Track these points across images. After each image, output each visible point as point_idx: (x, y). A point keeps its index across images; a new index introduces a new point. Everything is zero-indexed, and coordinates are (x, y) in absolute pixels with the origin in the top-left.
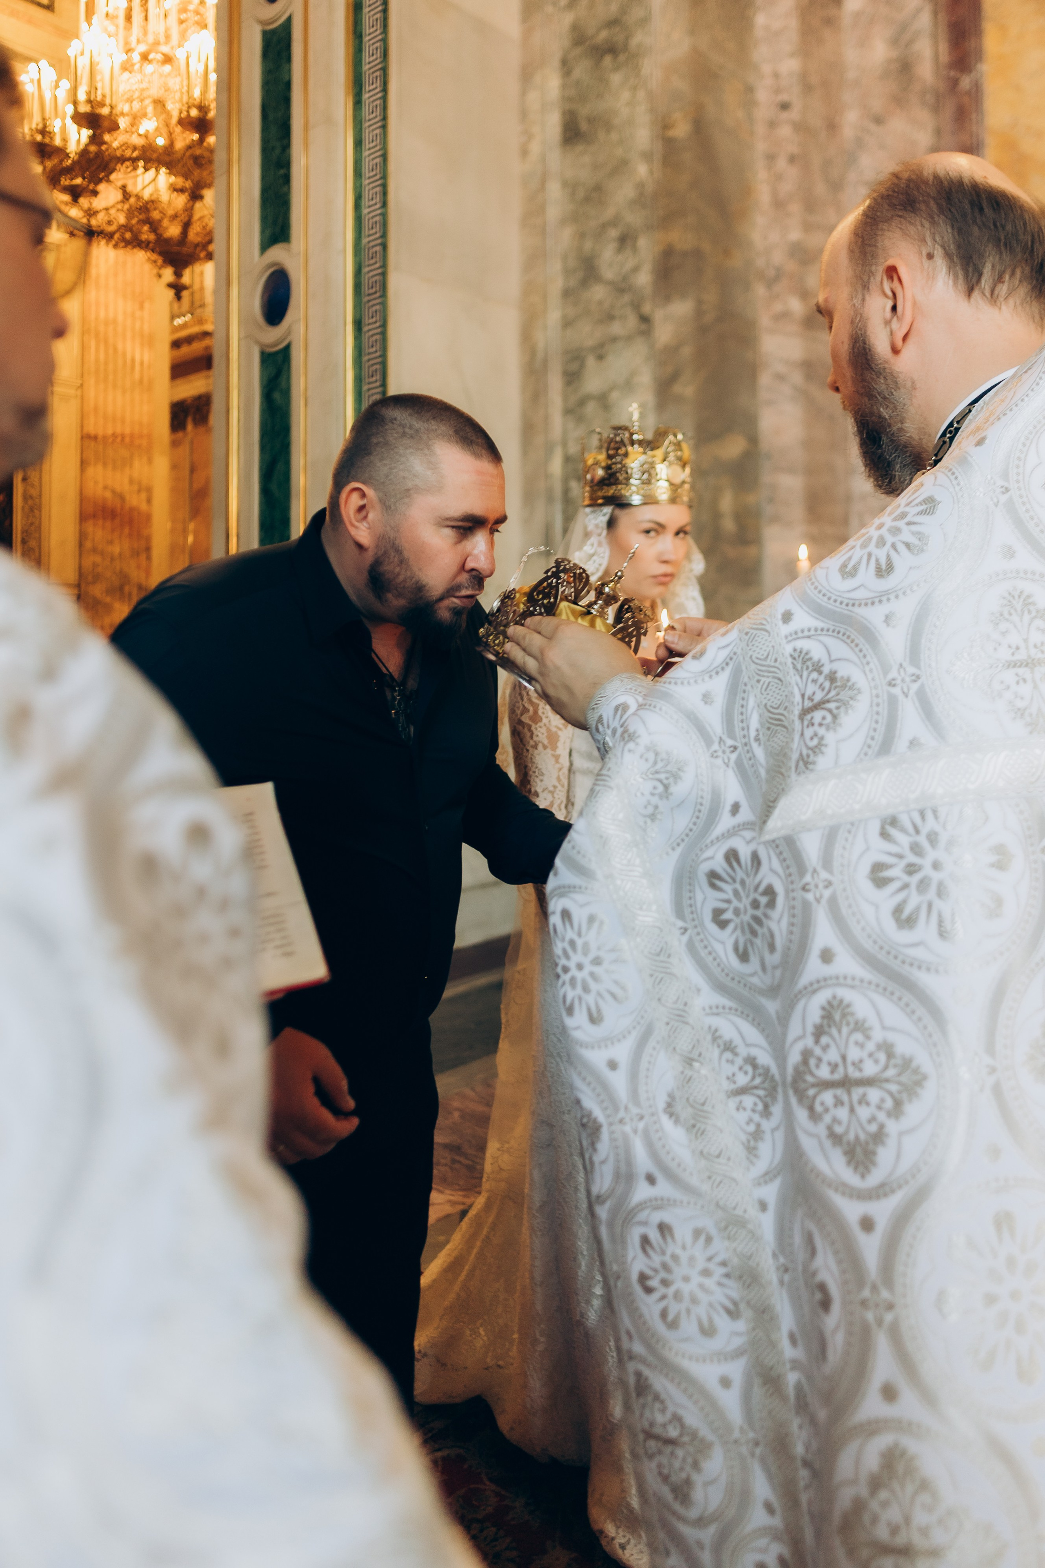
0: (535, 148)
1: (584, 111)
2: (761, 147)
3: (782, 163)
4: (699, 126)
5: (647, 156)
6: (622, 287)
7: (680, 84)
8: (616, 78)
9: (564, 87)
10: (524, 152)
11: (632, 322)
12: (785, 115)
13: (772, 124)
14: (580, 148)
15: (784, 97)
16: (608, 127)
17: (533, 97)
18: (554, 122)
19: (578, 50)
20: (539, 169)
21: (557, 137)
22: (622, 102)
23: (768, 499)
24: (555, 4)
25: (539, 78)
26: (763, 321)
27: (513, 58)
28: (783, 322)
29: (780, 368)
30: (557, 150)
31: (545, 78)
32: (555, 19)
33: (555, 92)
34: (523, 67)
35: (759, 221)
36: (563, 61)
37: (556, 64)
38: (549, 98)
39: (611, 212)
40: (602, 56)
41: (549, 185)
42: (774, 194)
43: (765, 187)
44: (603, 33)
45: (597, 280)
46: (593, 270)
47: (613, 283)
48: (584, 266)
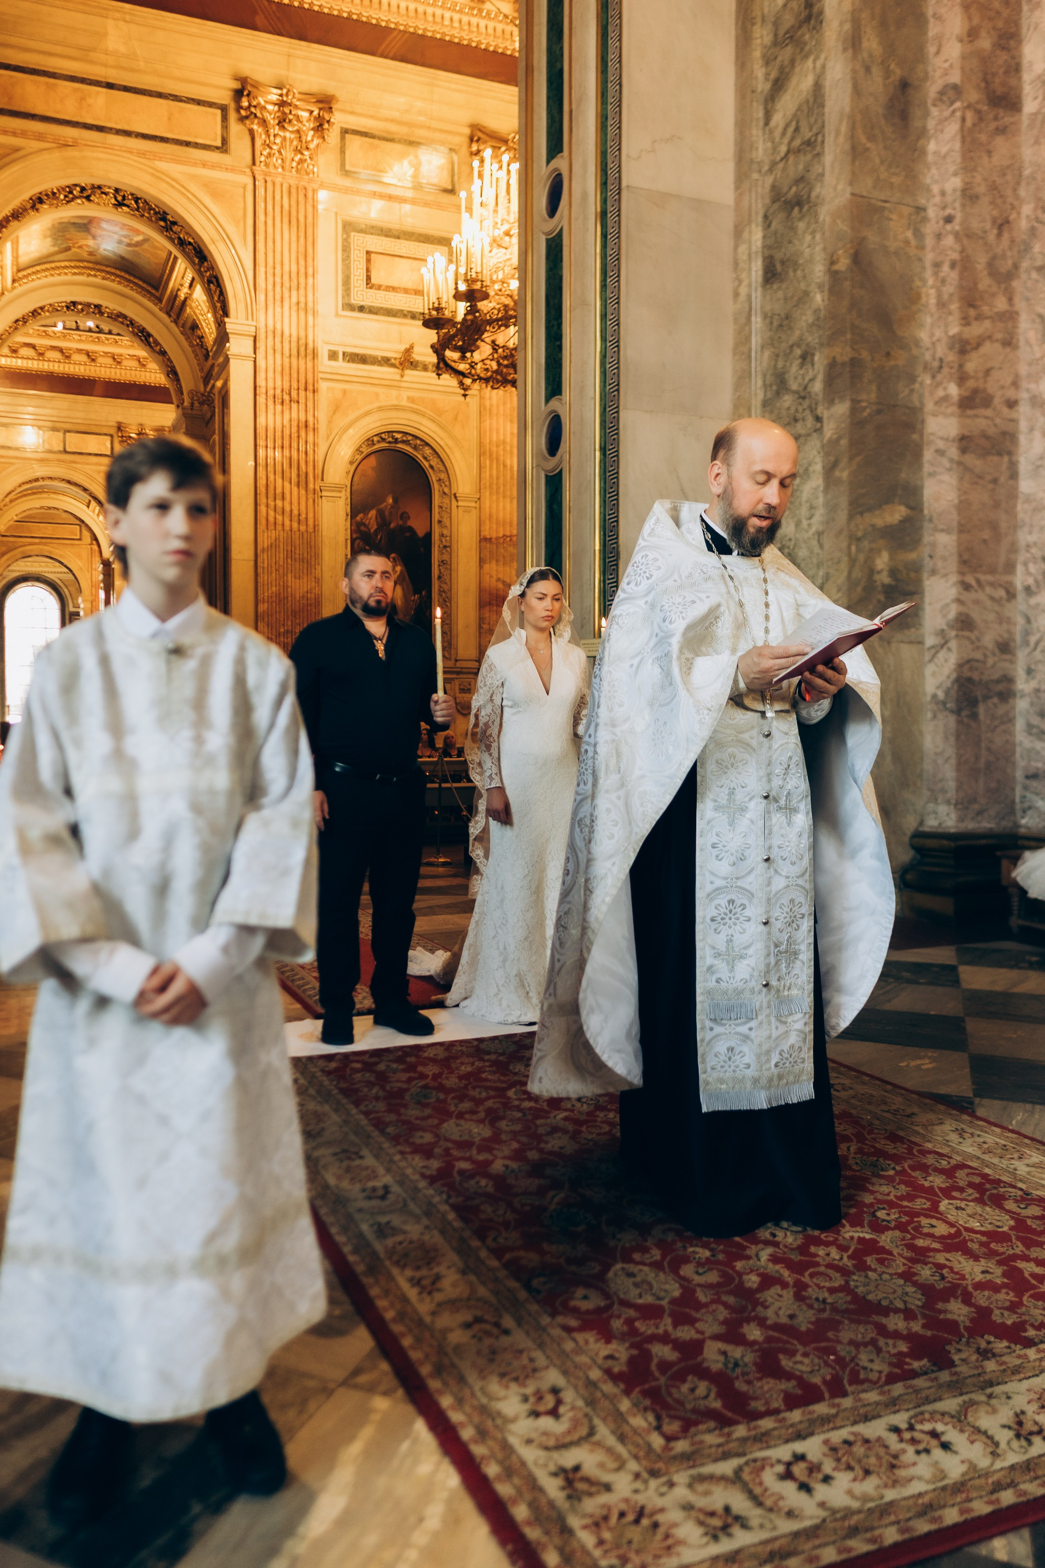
0: (743, 291)
1: (779, 255)
2: (929, 257)
3: (946, 268)
4: (857, 258)
5: (820, 287)
6: (803, 395)
7: (843, 226)
8: (801, 225)
9: (764, 237)
10: (736, 295)
11: (810, 422)
12: (949, 227)
13: (939, 236)
14: (775, 286)
15: (949, 211)
16: (796, 266)
17: (743, 248)
18: (757, 268)
19: (776, 206)
20: (747, 305)
21: (760, 279)
22: (806, 245)
23: (931, 557)
24: (760, 171)
25: (746, 235)
26: (929, 406)
27: (728, 221)
28: (945, 404)
29: (941, 445)
30: (760, 289)
31: (750, 232)
32: (760, 183)
33: (759, 244)
34: (736, 227)
35: (929, 320)
36: (766, 217)
37: (760, 219)
38: (754, 249)
39: (797, 333)
40: (793, 209)
41: (753, 318)
42: (939, 296)
43: (932, 292)
44: (794, 189)
45: (787, 390)
46: (785, 383)
47: (798, 392)
48: (778, 381)
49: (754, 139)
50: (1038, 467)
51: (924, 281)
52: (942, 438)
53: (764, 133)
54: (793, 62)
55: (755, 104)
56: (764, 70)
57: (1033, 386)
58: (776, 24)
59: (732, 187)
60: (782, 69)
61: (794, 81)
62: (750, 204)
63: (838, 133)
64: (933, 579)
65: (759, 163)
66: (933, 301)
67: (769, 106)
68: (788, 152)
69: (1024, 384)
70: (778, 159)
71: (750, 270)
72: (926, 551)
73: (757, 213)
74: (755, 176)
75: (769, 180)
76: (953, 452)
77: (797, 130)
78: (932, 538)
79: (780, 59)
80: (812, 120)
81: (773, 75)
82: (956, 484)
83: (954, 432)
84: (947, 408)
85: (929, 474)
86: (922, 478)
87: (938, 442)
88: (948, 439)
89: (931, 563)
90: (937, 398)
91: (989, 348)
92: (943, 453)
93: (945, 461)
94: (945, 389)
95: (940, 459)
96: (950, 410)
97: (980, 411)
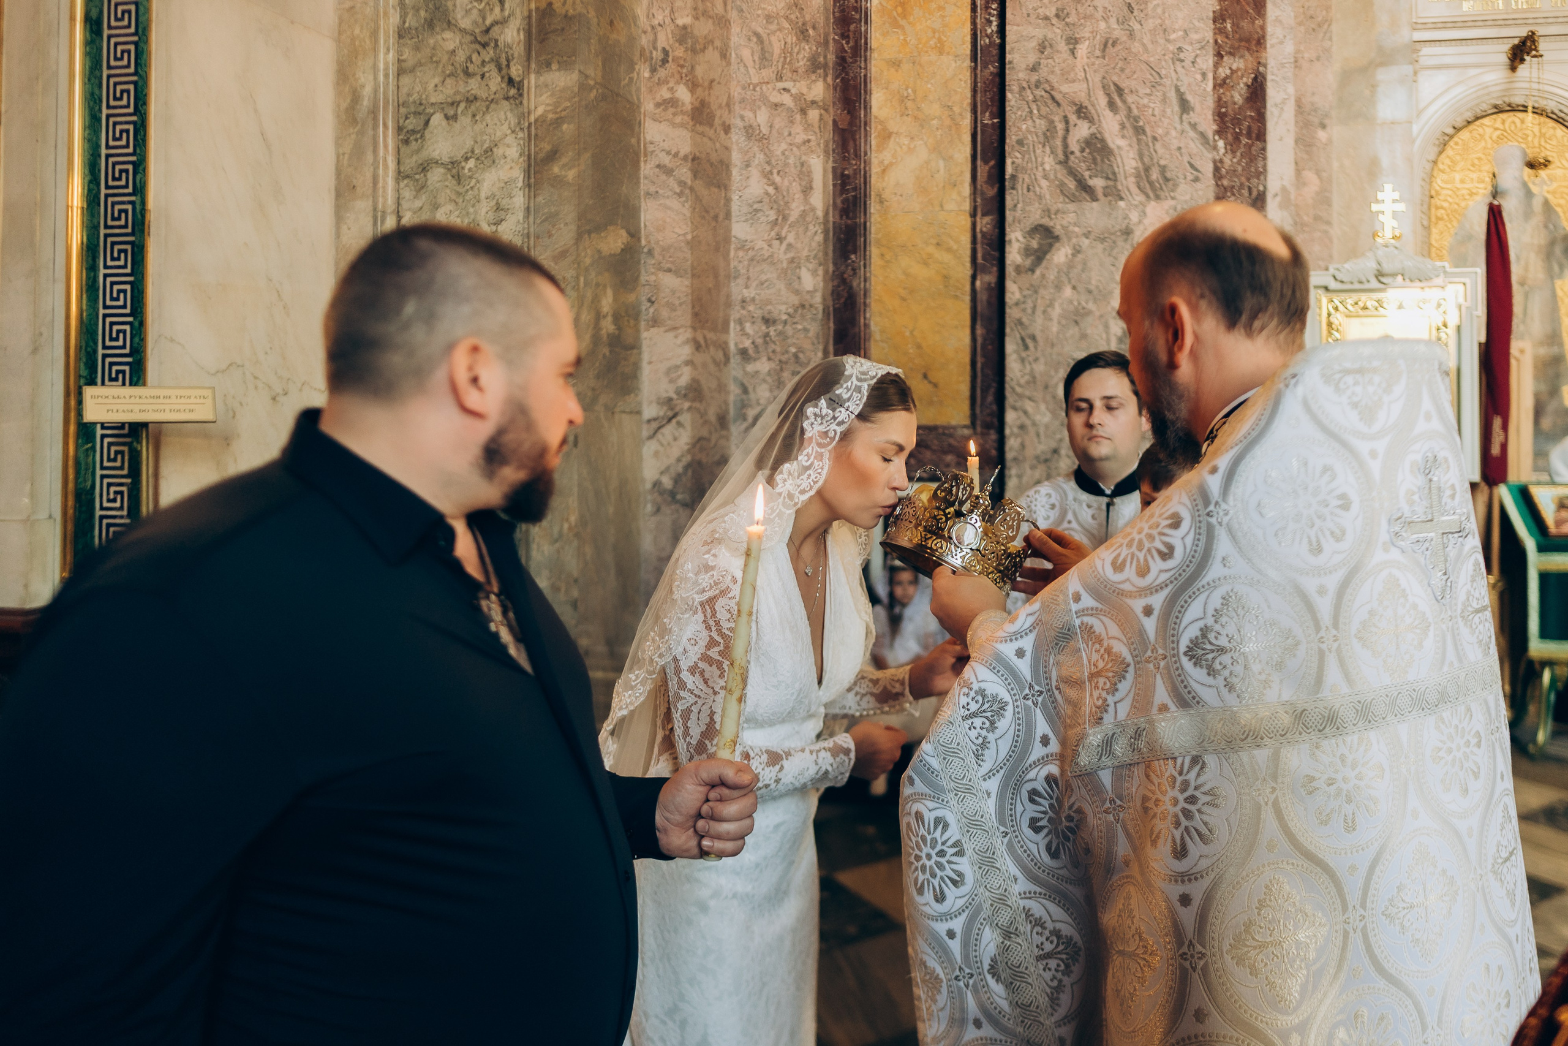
23: (651, 302)
26: (647, 106)
28: (672, 110)
29: (666, 160)
45: (450, 25)
46: (446, 13)
47: (473, 34)
48: (431, 6)
50: (757, 211)
52: (668, 153)
57: (748, 114)
64: (654, 331)
69: (737, 108)
72: (644, 293)
76: (684, 172)
78: (653, 278)
82: (688, 214)
83: (686, 149)
84: (674, 114)
85: (648, 194)
86: (639, 198)
87: (662, 155)
88: (676, 155)
89: (651, 310)
90: (658, 99)
91: (712, 55)
92: (669, 172)
93: (672, 183)
94: (671, 89)
95: (664, 177)
96: (678, 119)
97: (706, 129)
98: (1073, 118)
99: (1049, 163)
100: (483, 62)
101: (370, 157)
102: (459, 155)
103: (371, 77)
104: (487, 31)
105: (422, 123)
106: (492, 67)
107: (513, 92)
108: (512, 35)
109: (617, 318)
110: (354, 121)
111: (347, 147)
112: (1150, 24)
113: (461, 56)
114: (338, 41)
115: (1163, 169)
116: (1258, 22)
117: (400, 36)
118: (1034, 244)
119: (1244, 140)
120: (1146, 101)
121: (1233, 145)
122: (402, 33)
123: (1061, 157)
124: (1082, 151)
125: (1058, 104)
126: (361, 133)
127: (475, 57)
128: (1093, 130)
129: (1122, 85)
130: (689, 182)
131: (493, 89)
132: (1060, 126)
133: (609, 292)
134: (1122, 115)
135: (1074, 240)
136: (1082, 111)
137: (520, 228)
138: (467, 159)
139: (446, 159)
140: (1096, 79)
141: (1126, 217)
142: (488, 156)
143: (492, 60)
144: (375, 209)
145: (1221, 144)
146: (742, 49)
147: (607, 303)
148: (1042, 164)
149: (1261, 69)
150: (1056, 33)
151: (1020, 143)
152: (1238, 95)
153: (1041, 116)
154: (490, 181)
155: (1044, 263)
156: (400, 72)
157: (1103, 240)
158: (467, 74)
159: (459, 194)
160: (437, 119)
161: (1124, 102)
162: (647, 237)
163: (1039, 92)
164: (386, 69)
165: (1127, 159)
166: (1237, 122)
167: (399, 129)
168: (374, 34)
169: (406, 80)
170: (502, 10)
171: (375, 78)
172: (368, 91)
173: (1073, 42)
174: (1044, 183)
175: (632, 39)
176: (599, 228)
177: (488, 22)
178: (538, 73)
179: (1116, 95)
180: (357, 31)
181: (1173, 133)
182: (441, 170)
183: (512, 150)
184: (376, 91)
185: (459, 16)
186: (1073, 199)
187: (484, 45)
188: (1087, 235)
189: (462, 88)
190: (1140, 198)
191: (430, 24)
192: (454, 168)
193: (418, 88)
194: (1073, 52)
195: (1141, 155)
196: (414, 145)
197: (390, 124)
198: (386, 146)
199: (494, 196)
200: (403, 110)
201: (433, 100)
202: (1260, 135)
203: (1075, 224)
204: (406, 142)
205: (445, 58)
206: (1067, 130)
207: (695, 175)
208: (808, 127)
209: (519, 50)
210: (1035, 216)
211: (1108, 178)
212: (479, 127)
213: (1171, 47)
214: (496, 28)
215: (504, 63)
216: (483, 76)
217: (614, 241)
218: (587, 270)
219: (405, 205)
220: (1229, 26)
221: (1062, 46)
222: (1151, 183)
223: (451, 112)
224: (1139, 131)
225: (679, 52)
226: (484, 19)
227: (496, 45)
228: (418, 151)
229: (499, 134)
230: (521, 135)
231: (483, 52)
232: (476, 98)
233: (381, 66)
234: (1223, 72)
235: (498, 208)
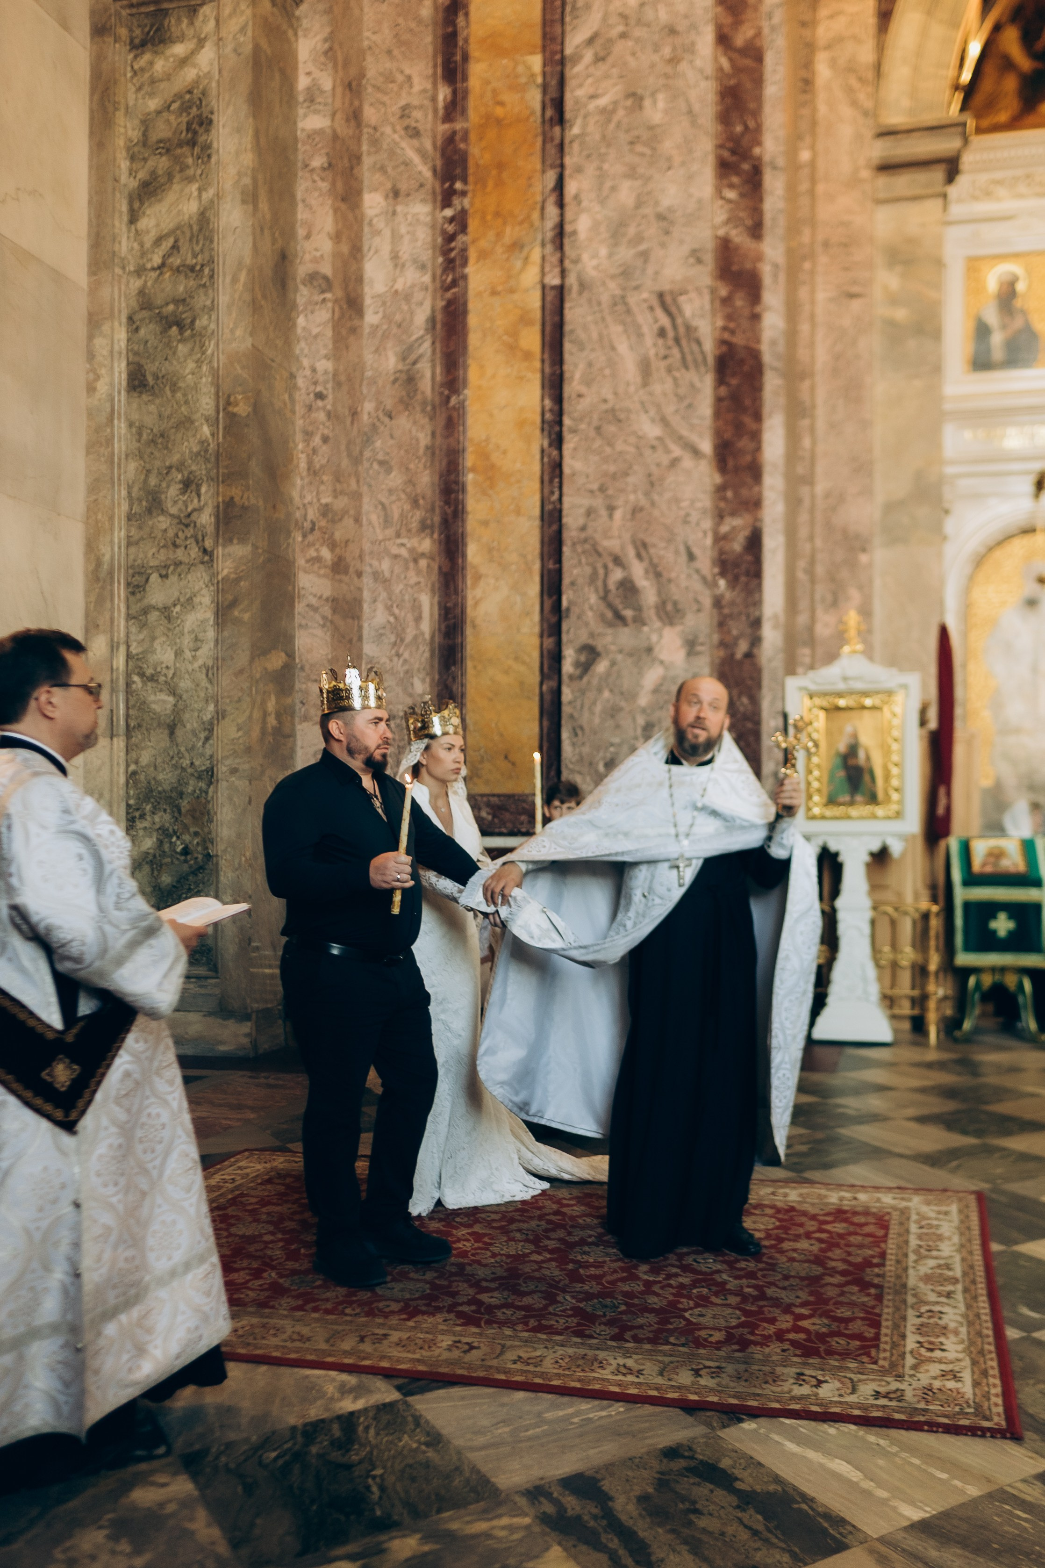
0: (102, 387)
1: (150, 368)
2: (299, 423)
3: (316, 441)
4: (257, 409)
5: (211, 422)
6: (186, 522)
7: (243, 372)
8: (182, 349)
9: (129, 340)
10: (91, 389)
11: (196, 552)
12: (320, 403)
13: (309, 408)
14: (145, 397)
15: (319, 388)
16: (174, 388)
17: (99, 342)
18: (120, 370)
19: (145, 314)
20: (108, 405)
21: (124, 383)
22: (187, 371)
23: (302, 703)
24: (124, 268)
25: (106, 328)
26: (301, 562)
27: (80, 305)
28: (317, 565)
29: (313, 601)
30: (123, 392)
31: (112, 329)
32: (124, 280)
33: (123, 344)
34: (90, 315)
35: (299, 482)
36: (130, 319)
37: (124, 320)
38: (116, 348)
39: (175, 458)
40: (170, 327)
41: (116, 422)
42: (310, 463)
43: (303, 457)
44: (171, 307)
45: (163, 511)
46: (160, 503)
47: (178, 517)
48: (150, 498)
49: (116, 231)
50: (381, 635)
51: (296, 445)
52: (315, 596)
53: (129, 231)
54: (170, 176)
55: (118, 195)
56: (128, 163)
57: (375, 563)
58: (146, 124)
59: (86, 269)
60: (153, 173)
61: (171, 196)
62: (112, 299)
63: (235, 280)
64: (305, 724)
65: (123, 259)
66: (303, 465)
67: (136, 205)
68: (163, 265)
69: (367, 558)
70: (149, 266)
71: (112, 368)
72: (298, 697)
73: (120, 312)
74: (118, 271)
75: (136, 284)
76: (327, 610)
77: (175, 247)
78: (304, 686)
79: (151, 163)
80: (197, 249)
81: (142, 175)
82: (329, 640)
83: (327, 593)
84: (319, 568)
85: (300, 626)
86: (294, 628)
87: (311, 597)
88: (320, 597)
89: (303, 710)
90: (308, 557)
91: (348, 522)
92: (315, 609)
93: (318, 617)
94: (317, 550)
95: (311, 613)
96: (322, 572)
97: (343, 577)
98: (611, 565)
99: (593, 599)
100: (186, 538)
101: (108, 605)
102: (170, 602)
103: (109, 549)
104: (189, 515)
105: (144, 579)
106: (191, 541)
107: (206, 558)
108: (206, 519)
109: (278, 716)
110: (97, 579)
111: (93, 599)
112: (668, 495)
113: (171, 533)
114: (87, 523)
115: (675, 603)
116: (756, 489)
117: (129, 519)
118: (583, 658)
119: (743, 579)
120: (662, 553)
121: (733, 583)
122: (130, 518)
123: (602, 593)
124: (617, 589)
125: (599, 555)
126: (103, 588)
127: (180, 534)
128: (625, 574)
129: (648, 540)
130: (330, 617)
131: (193, 556)
132: (601, 572)
133: (273, 698)
134: (646, 564)
135: (611, 656)
136: (618, 561)
137: (211, 653)
138: (175, 605)
139: (160, 605)
140: (627, 537)
141: (648, 638)
142: (189, 603)
143: (192, 536)
144: (112, 640)
145: (722, 583)
146: (372, 515)
147: (271, 705)
148: (588, 599)
149: (758, 524)
150: (598, 502)
151: (573, 584)
152: (737, 546)
153: (588, 564)
154: (191, 620)
155: (590, 673)
156: (129, 545)
157: (631, 655)
158: (175, 546)
159: (169, 629)
160: (154, 577)
161: (648, 552)
162: (300, 657)
163: (587, 546)
164: (120, 543)
165: (649, 595)
166: (736, 565)
167: (128, 584)
168: (111, 518)
169: (133, 550)
170: (199, 501)
171: (112, 549)
172: (107, 558)
173: (611, 509)
174: (590, 614)
175: (289, 515)
176: (265, 653)
177: (189, 509)
178: (224, 546)
179: (642, 548)
180: (100, 516)
181: (683, 576)
182: (157, 613)
183: (206, 599)
184: (112, 558)
185: (169, 504)
186: (610, 625)
187: (187, 526)
188: (621, 651)
189: (172, 557)
190: (657, 624)
191: (149, 511)
192: (166, 611)
193: (141, 555)
194: (611, 516)
195: (659, 593)
196: (138, 596)
197: (122, 581)
198: (119, 597)
199: (193, 631)
200: (131, 571)
201: (151, 564)
202: (756, 572)
203: (613, 644)
204: (133, 593)
205: (160, 535)
206: (606, 575)
207: (334, 611)
208: (419, 572)
209: (210, 529)
210: (583, 638)
211: (635, 609)
212: (183, 583)
213: (682, 513)
214: (195, 514)
215: (200, 538)
216: (186, 547)
217: (276, 661)
218: (257, 682)
219: (132, 637)
220: (729, 494)
221: (603, 513)
222: (667, 613)
223: (164, 573)
224: (658, 575)
225: (323, 523)
226: (187, 507)
227: (195, 526)
228: (140, 600)
229: (197, 588)
230: (212, 588)
231: (186, 531)
232: (181, 563)
233: (116, 540)
234: (724, 529)
235: (196, 639)
